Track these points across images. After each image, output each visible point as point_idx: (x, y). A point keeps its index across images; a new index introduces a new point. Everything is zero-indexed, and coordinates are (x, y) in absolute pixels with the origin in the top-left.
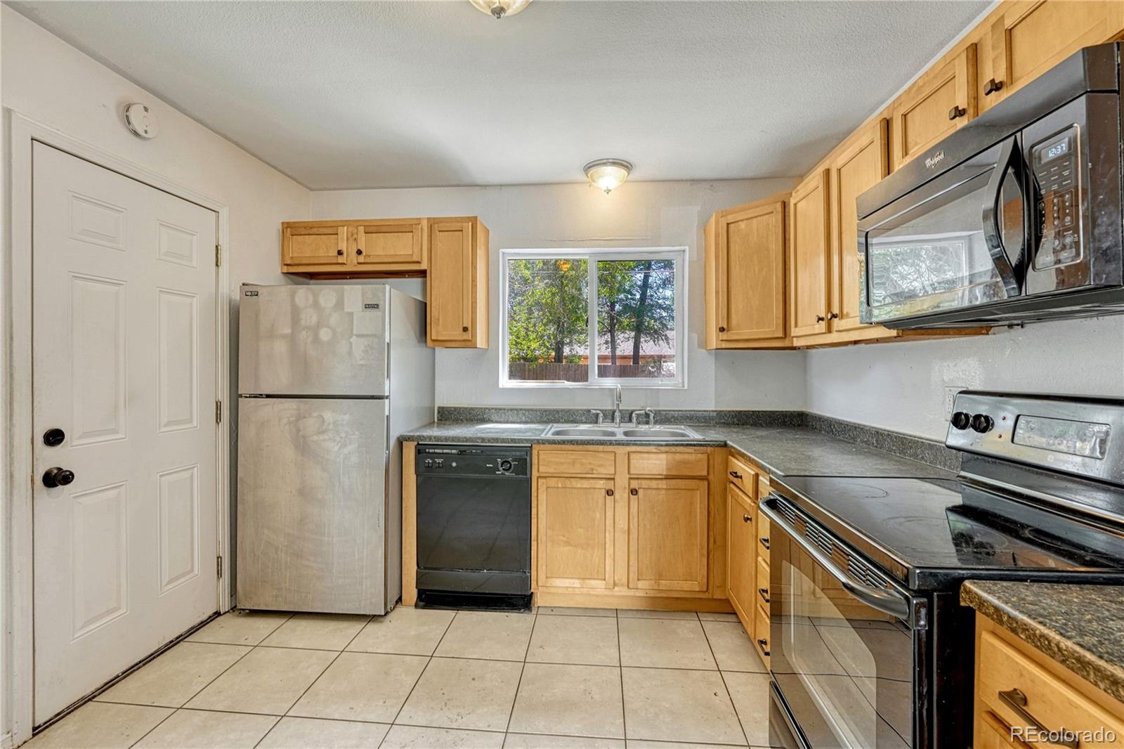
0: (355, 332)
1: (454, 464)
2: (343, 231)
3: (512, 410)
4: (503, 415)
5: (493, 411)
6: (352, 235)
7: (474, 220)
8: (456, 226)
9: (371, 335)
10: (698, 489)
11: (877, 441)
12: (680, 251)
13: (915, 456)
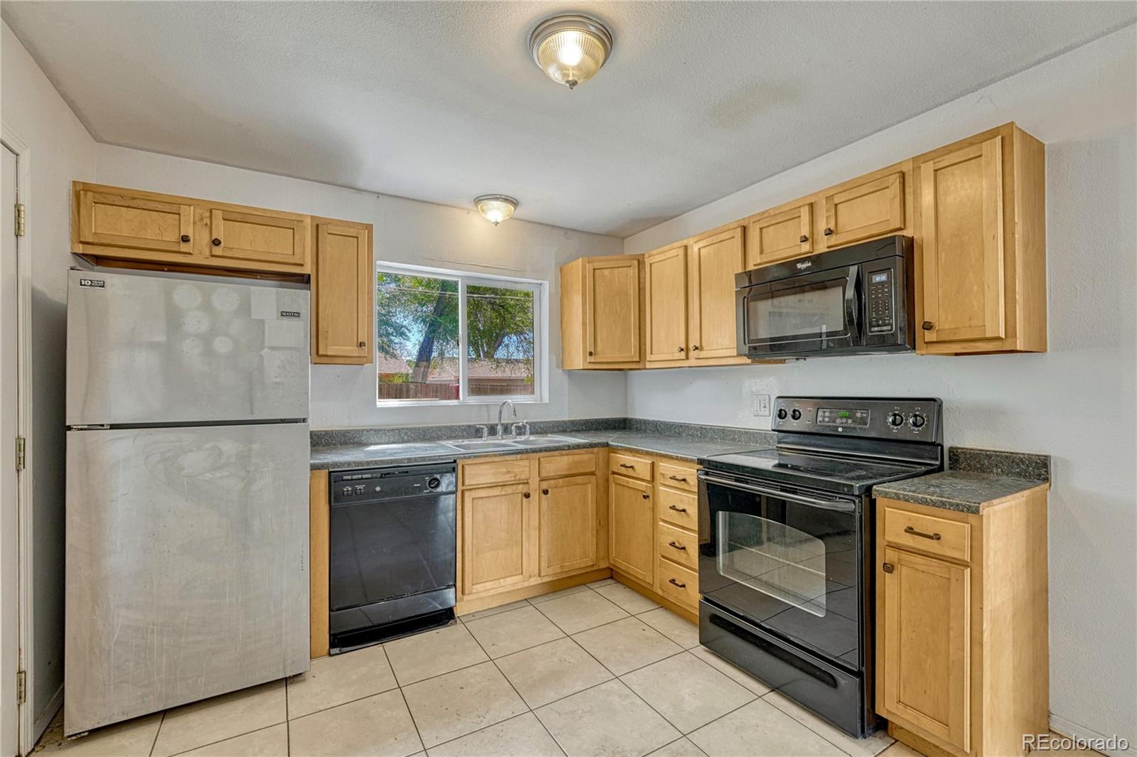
0: (266, 345)
1: (378, 489)
2: (188, 213)
3: (393, 430)
4: (383, 435)
5: (372, 432)
6: (201, 219)
7: (369, 228)
8: (352, 232)
9: (291, 348)
10: (589, 483)
11: (701, 433)
12: (537, 284)
13: (734, 439)
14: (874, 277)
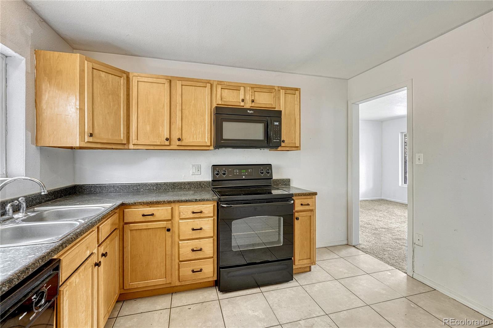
10: (117, 236)
14: (275, 122)
